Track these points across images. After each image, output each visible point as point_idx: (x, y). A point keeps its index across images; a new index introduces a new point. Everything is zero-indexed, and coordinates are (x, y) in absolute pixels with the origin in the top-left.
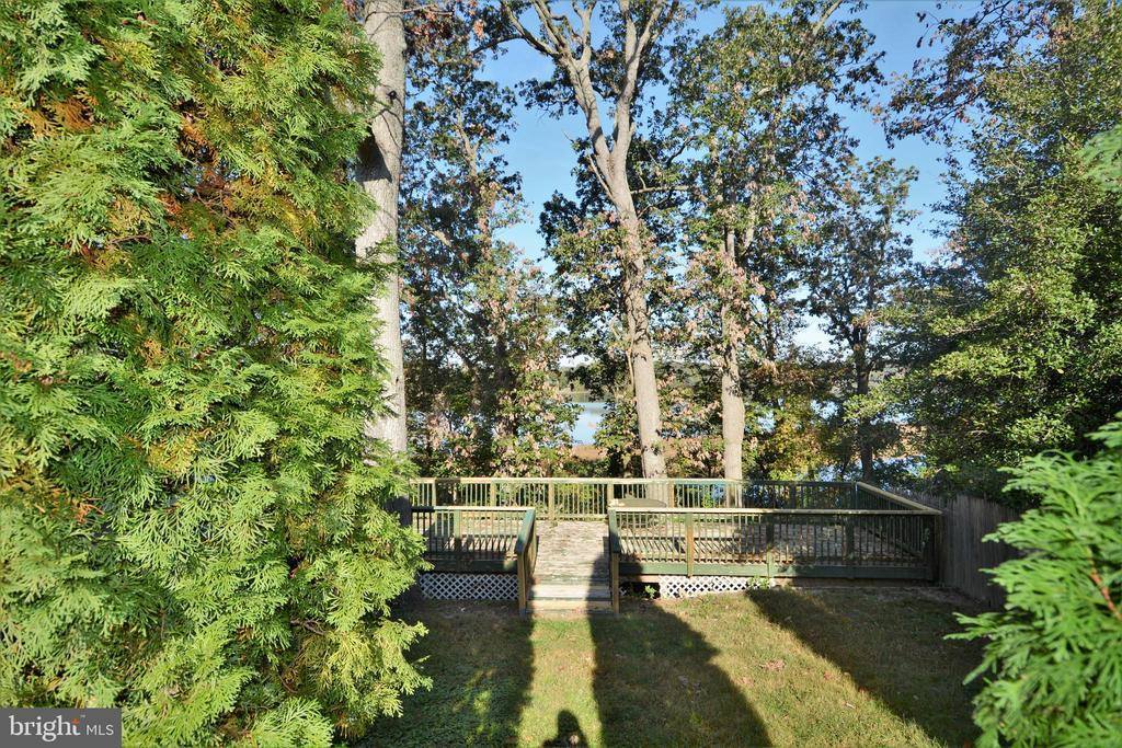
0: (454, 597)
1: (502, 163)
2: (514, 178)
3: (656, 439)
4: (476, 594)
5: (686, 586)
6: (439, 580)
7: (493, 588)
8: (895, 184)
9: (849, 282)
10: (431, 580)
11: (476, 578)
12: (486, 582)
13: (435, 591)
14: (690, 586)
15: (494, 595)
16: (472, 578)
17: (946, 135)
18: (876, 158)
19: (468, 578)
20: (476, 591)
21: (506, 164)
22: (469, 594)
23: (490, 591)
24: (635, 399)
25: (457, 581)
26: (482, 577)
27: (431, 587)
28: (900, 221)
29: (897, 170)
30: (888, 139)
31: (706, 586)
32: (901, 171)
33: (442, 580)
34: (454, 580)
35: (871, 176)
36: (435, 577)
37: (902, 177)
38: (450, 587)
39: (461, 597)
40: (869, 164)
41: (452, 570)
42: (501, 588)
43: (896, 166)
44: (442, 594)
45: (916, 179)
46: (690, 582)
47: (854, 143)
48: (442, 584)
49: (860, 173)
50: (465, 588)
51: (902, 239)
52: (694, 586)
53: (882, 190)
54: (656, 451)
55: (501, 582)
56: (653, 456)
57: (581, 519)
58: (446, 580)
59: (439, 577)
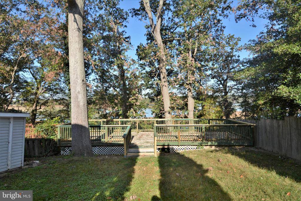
0: (105, 154)
1: (125, 32)
2: (128, 38)
3: (169, 109)
4: (113, 153)
5: (178, 149)
6: (101, 149)
7: (118, 151)
8: (235, 42)
9: (222, 69)
10: (98, 149)
11: (112, 148)
12: (115, 149)
13: (99, 152)
14: (179, 149)
15: (118, 153)
16: (111, 148)
17: (253, 18)
18: (229, 34)
19: (110, 148)
20: (112, 152)
21: (126, 33)
22: (110, 153)
23: (117, 152)
24: (163, 98)
25: (106, 149)
26: (114, 148)
27: (98, 151)
28: (236, 51)
29: (235, 38)
30: (236, 20)
31: (184, 149)
32: (236, 38)
33: (102, 149)
34: (105, 149)
35: (228, 40)
36: (99, 148)
37: (236, 40)
38: (104, 151)
39: (108, 154)
40: (227, 36)
41: (105, 145)
42: (120, 151)
43: (235, 37)
44: (102, 153)
45: (240, 40)
46: (179, 148)
47: (224, 27)
48: (102, 150)
49: (225, 38)
50: (109, 151)
51: (237, 56)
52: (180, 149)
53: (231, 43)
54: (169, 113)
55: (120, 149)
56: (168, 114)
57: (146, 131)
58: (103, 149)
59: (101, 148)
